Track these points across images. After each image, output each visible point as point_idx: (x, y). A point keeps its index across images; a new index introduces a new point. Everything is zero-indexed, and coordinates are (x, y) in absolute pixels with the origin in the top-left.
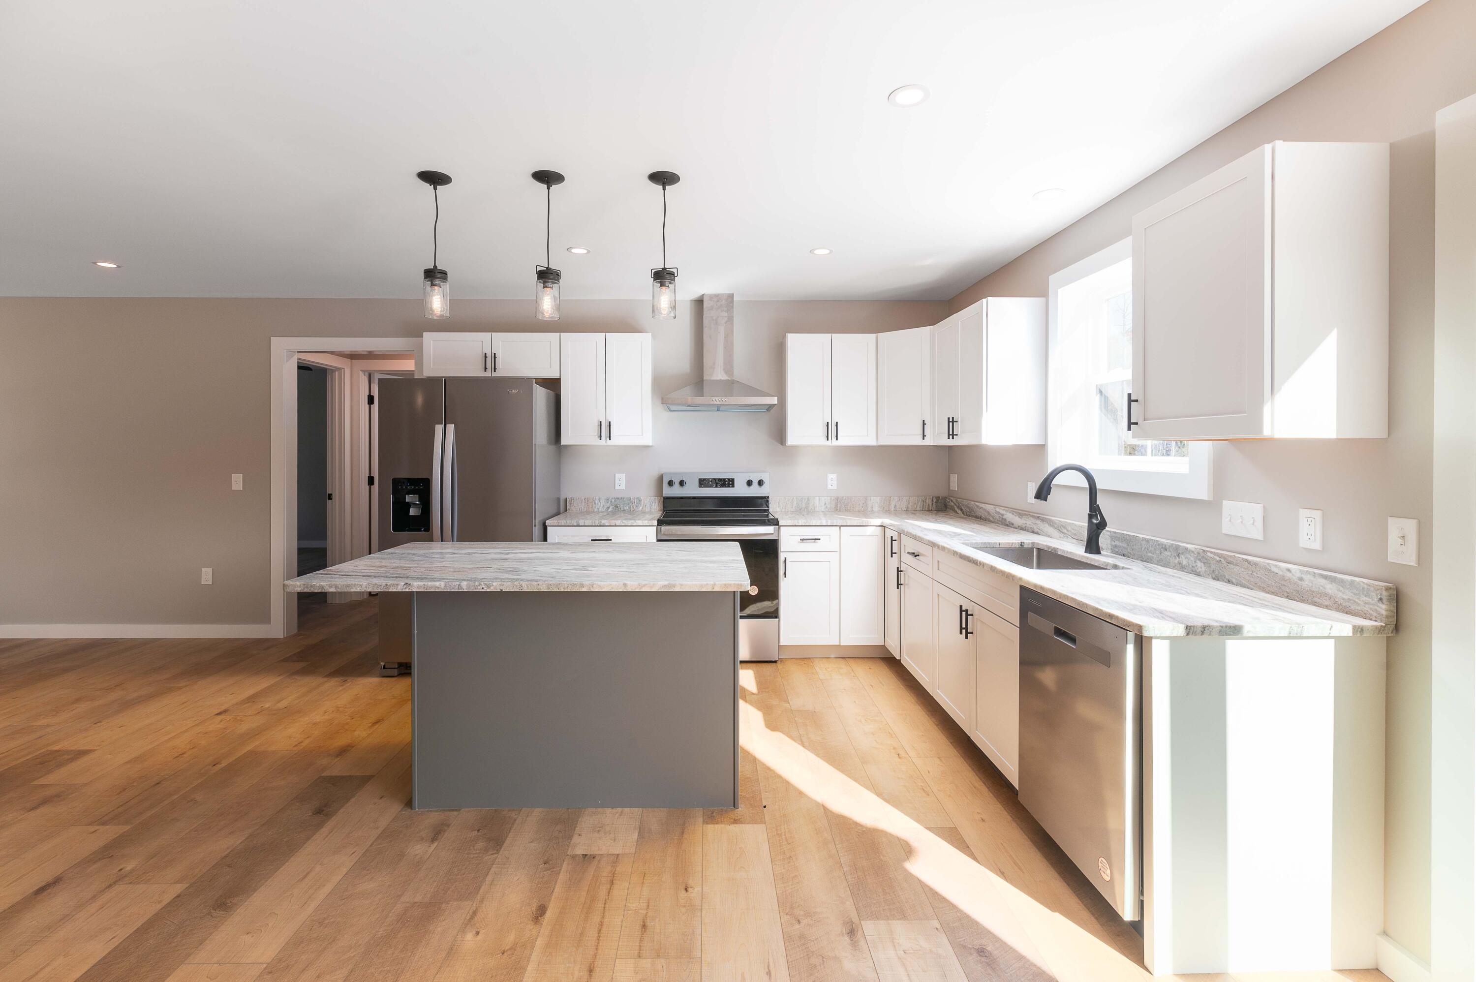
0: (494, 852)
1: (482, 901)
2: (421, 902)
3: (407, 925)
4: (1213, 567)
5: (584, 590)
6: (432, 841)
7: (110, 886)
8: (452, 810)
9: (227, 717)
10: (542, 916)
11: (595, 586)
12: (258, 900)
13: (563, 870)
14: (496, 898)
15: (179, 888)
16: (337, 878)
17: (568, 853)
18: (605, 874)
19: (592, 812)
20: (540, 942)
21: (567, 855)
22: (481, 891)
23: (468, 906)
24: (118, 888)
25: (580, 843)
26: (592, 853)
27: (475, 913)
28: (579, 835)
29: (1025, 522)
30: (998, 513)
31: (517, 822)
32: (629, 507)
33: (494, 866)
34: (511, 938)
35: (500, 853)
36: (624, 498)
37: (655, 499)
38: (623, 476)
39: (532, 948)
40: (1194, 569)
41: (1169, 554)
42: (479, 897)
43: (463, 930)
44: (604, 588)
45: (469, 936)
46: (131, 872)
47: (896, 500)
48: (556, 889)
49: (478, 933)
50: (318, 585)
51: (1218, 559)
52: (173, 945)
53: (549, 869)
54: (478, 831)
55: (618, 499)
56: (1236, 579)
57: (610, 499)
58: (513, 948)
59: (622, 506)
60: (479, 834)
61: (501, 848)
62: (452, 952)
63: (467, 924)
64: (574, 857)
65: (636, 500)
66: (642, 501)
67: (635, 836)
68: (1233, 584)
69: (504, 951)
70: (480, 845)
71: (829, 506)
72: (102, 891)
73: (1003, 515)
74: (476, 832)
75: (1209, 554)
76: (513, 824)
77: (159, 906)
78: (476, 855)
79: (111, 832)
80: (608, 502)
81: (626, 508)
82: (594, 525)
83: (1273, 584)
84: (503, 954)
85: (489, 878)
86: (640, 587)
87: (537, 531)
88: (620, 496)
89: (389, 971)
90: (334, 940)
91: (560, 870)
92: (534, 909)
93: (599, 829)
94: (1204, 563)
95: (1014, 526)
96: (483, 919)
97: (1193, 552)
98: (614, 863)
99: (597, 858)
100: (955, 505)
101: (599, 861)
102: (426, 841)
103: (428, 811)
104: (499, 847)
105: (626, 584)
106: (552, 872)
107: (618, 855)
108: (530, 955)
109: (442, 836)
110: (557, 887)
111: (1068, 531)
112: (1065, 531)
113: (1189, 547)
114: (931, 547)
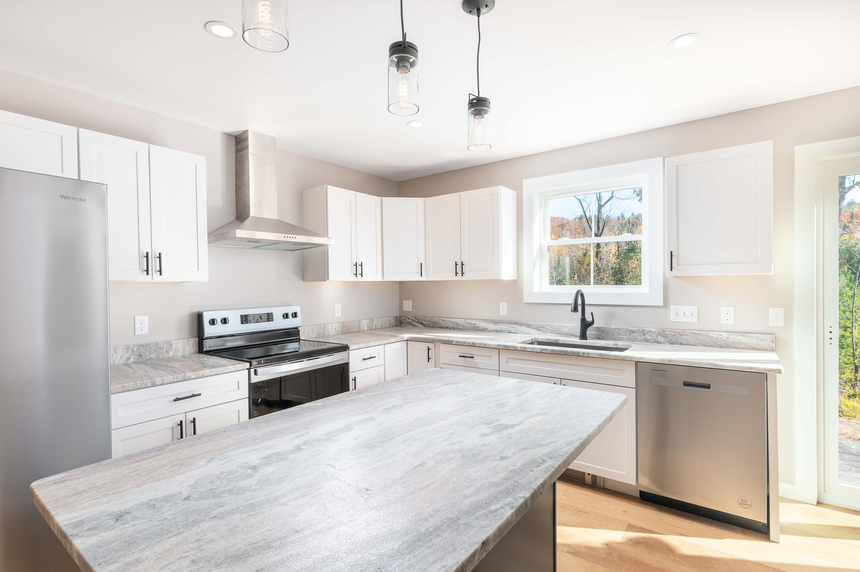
4: (670, 338)
29: (500, 327)
30: (469, 323)
32: (156, 354)
36: (148, 345)
37: (189, 340)
38: (146, 318)
40: (656, 340)
41: (637, 334)
47: (376, 321)
51: (674, 334)
55: (142, 346)
56: (686, 342)
57: (131, 348)
59: (147, 354)
65: (165, 344)
66: (173, 345)
68: (684, 344)
71: (338, 331)
73: (474, 324)
75: (667, 332)
80: (128, 352)
81: (153, 356)
83: (711, 342)
88: (142, 343)
94: (663, 337)
95: (488, 330)
97: (655, 332)
100: (413, 320)
111: (546, 329)
112: (544, 329)
113: (652, 330)
114: (498, 350)
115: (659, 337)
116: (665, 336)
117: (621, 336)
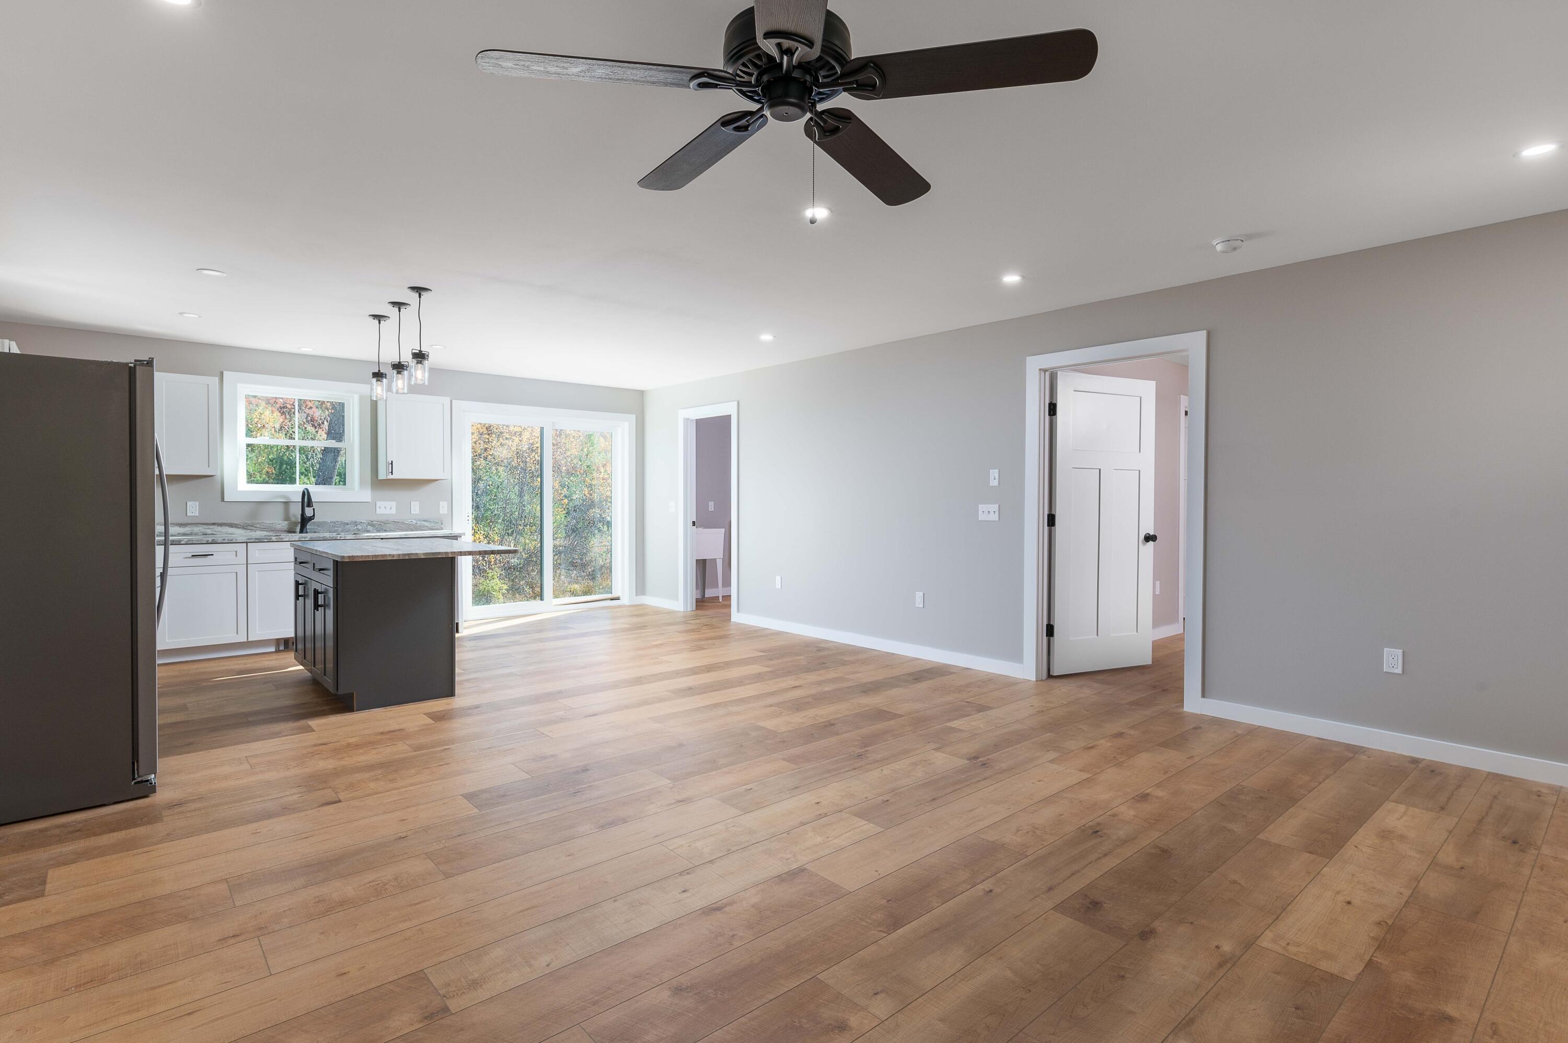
111: (256, 527)
112: (253, 528)
113: (363, 521)
114: (245, 544)
115: (369, 527)
116: (373, 525)
117: (336, 528)
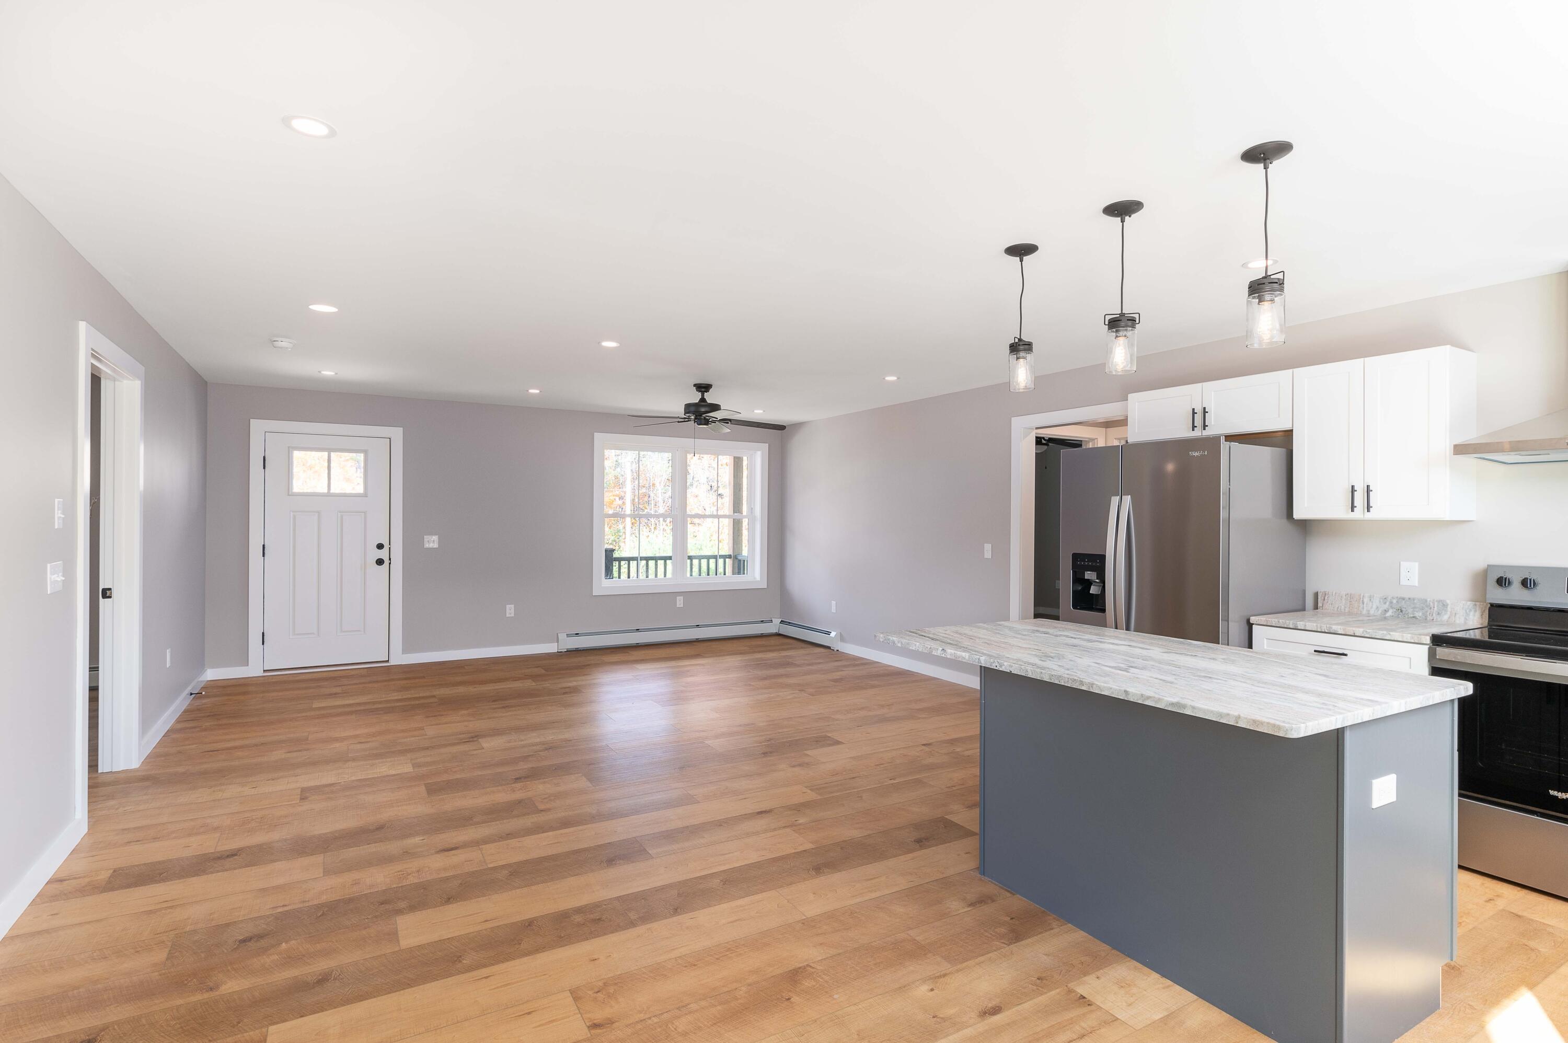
0: (1006, 943)
1: (959, 971)
2: (918, 942)
3: (895, 950)
5: (1084, 688)
6: (970, 905)
7: (784, 827)
8: (1008, 891)
9: (926, 749)
10: (991, 1015)
11: (1094, 686)
12: (835, 878)
13: (1048, 994)
14: (971, 977)
15: (808, 846)
16: (887, 892)
17: (1069, 985)
18: (1083, 1024)
19: (1136, 967)
20: (968, 1032)
21: (1067, 986)
22: (965, 963)
23: (945, 967)
24: (788, 830)
25: (1090, 984)
26: (1092, 1000)
27: (945, 975)
28: (1098, 978)
31: (1052, 931)
32: (1423, 614)
33: (995, 953)
34: (950, 1011)
35: (1010, 947)
36: (1414, 599)
37: (1475, 605)
38: (1416, 566)
39: (958, 1030)
42: (959, 966)
43: (924, 981)
44: (1104, 691)
45: (925, 988)
46: (800, 824)
48: (1025, 1004)
49: (932, 990)
50: (891, 639)
52: (780, 876)
53: (1037, 986)
54: (1012, 919)
55: (1404, 599)
57: (1389, 600)
58: (944, 1020)
59: (1410, 611)
60: (1011, 921)
61: (1014, 943)
62: (902, 989)
63: (931, 979)
64: (1070, 991)
65: (1436, 603)
66: (1449, 607)
67: (1157, 1017)
69: (936, 1016)
70: (1002, 930)
72: (780, 828)
74: (1009, 919)
76: (1046, 931)
77: (793, 851)
78: (990, 936)
79: (812, 796)
80: (1385, 603)
81: (1419, 614)
82: (1319, 630)
84: (934, 1017)
85: (981, 959)
86: (1143, 698)
87: (1235, 629)
88: (1407, 596)
89: (857, 970)
90: (848, 929)
91: (1046, 993)
92: (990, 1005)
93: (1122, 984)
96: (946, 983)
98: (1105, 1022)
99: (1092, 1007)
101: (1091, 1011)
102: (966, 902)
103: (989, 881)
104: (1014, 941)
105: (1127, 692)
106: (1038, 989)
107: (1118, 1019)
108: (951, 1034)
109: (980, 906)
110: (1029, 1002)
